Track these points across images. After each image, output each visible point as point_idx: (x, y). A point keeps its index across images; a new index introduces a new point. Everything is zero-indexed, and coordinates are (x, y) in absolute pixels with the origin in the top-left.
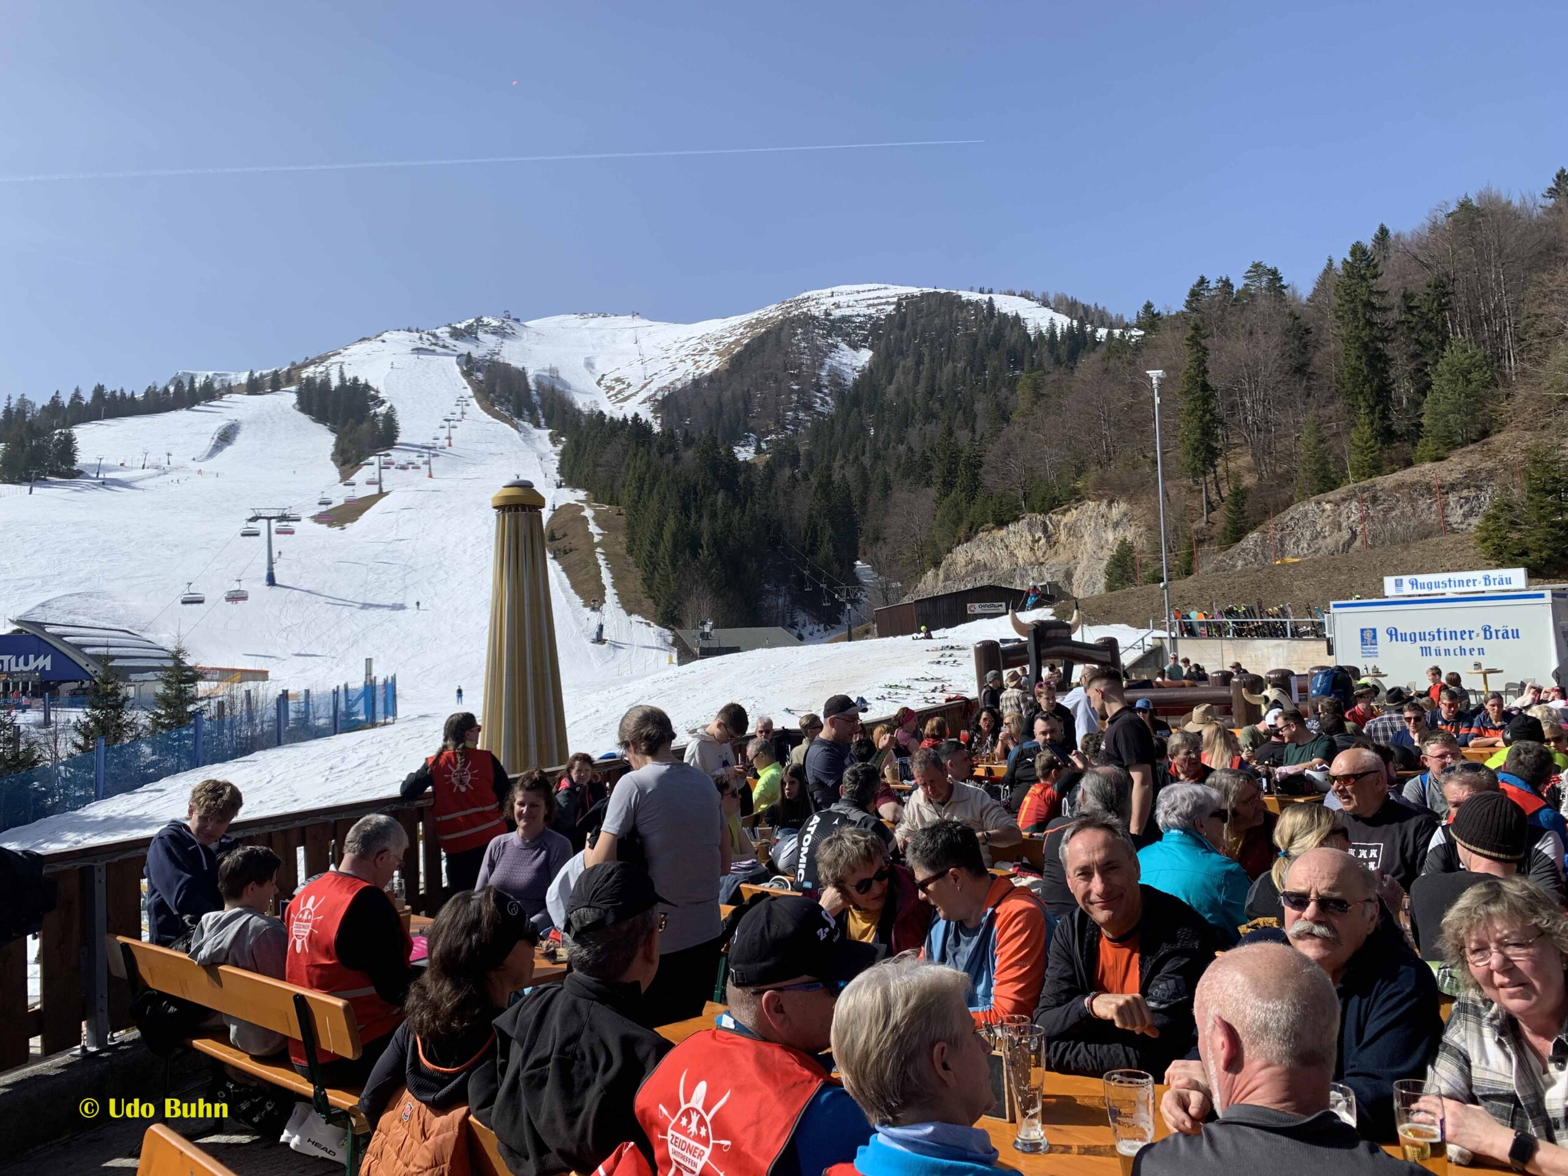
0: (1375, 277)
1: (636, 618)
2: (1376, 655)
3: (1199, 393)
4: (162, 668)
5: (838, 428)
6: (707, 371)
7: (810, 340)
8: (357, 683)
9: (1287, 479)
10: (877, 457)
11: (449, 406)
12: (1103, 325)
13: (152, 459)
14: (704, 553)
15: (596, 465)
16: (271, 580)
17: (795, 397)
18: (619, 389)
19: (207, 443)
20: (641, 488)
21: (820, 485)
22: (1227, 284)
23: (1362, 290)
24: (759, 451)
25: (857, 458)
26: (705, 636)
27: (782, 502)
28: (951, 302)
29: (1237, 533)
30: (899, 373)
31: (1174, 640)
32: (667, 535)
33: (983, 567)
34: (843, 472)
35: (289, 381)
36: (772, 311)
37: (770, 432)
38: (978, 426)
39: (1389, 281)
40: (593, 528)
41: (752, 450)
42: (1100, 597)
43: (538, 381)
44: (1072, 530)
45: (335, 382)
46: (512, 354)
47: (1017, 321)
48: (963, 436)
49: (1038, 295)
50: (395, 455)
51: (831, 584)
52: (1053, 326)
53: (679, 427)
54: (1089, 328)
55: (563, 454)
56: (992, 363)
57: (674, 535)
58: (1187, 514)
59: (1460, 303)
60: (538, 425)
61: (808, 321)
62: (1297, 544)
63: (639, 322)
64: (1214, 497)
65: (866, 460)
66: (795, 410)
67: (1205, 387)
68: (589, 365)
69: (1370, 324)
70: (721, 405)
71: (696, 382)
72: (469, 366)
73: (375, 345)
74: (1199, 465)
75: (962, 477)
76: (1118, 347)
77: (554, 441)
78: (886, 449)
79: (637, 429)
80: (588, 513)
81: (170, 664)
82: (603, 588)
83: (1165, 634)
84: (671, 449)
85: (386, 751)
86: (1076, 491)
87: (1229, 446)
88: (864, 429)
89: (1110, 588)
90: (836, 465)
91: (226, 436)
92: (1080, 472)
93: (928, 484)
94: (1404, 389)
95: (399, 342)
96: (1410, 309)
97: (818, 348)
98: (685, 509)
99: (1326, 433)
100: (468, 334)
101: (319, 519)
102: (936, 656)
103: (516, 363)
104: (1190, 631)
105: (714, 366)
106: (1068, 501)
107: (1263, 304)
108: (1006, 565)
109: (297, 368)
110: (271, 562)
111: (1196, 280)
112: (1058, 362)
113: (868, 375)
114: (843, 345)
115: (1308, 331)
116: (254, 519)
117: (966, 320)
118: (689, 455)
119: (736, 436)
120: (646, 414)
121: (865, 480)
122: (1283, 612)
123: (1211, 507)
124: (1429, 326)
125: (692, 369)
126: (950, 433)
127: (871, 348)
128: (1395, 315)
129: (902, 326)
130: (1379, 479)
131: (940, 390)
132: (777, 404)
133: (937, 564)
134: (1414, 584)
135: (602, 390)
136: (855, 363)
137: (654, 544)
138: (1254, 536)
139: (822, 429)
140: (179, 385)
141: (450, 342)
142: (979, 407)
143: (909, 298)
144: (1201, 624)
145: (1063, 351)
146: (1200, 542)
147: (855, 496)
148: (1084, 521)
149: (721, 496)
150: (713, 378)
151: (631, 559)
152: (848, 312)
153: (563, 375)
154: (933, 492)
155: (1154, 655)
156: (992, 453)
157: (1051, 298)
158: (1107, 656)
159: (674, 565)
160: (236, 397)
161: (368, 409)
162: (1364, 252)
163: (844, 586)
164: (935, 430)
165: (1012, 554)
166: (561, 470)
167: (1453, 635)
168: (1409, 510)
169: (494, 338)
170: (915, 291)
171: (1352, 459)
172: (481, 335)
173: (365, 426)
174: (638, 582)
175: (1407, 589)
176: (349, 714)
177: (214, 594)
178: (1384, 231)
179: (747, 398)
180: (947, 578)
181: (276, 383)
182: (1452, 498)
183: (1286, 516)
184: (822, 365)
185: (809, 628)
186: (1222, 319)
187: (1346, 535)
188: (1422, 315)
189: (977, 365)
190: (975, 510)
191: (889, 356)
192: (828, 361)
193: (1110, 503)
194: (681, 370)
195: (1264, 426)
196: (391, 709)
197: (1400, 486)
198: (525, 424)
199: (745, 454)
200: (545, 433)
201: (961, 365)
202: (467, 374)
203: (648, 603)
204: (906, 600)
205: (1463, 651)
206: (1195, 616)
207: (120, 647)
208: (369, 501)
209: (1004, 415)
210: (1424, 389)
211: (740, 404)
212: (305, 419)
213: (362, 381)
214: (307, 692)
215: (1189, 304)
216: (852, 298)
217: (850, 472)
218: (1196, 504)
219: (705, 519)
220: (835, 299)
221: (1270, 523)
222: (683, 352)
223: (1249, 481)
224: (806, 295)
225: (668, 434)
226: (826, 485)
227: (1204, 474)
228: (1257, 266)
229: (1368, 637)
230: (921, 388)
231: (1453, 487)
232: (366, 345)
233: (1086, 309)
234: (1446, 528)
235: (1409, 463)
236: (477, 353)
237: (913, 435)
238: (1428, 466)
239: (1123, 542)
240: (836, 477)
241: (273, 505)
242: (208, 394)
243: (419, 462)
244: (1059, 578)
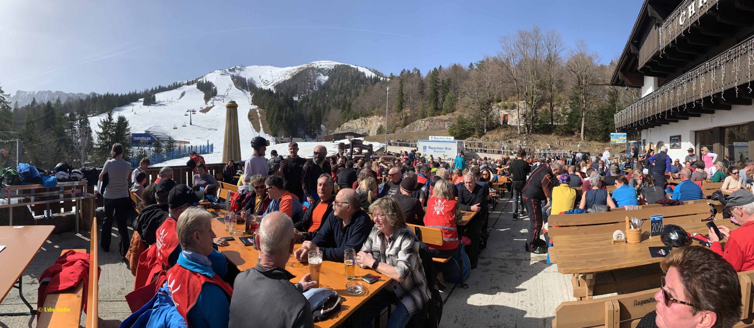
0: (438, 75)
1: (267, 134)
2: (426, 151)
3: (400, 94)
4: (167, 140)
5: (319, 94)
6: (287, 79)
7: (313, 73)
8: (206, 145)
9: (416, 115)
10: (328, 101)
11: (228, 87)
12: (382, 77)
13: (169, 100)
14: (283, 121)
15: (260, 100)
16: (191, 124)
17: (309, 86)
18: (266, 83)
19: (179, 96)
20: (270, 106)
21: (313, 107)
22: (409, 71)
23: (435, 78)
24: (299, 98)
25: (323, 101)
26: (282, 139)
27: (304, 110)
28: (348, 67)
29: (405, 125)
30: (334, 82)
31: (387, 146)
32: (275, 116)
33: (350, 128)
34: (319, 104)
35: (195, 82)
36: (305, 66)
37: (302, 94)
38: (352, 96)
39: (440, 77)
40: (259, 114)
41: (297, 98)
42: (376, 136)
43: (248, 81)
44: (371, 122)
45: (205, 82)
46: (243, 75)
47: (363, 73)
48: (348, 98)
49: (369, 68)
50: (217, 98)
51: (314, 129)
52: (371, 75)
53: (280, 92)
54: (379, 77)
55: (253, 97)
56: (357, 82)
57: (277, 116)
58: (396, 120)
59: (452, 84)
60: (248, 91)
61: (313, 68)
62: (416, 128)
63: (272, 67)
64: (401, 117)
65: (325, 102)
66: (309, 89)
67: (402, 93)
68: (260, 77)
69: (436, 85)
70: (290, 87)
71: (284, 81)
72: (233, 77)
73: (213, 73)
74: (399, 110)
75: (347, 108)
76: (384, 82)
77: (251, 94)
78: (330, 100)
79: (269, 92)
80: (258, 111)
81: (169, 139)
82: (260, 128)
83: (385, 144)
84: (277, 97)
85: (210, 159)
86: (372, 113)
87: (406, 107)
88: (325, 95)
89: (377, 134)
90: (317, 103)
91: (183, 94)
92: (374, 109)
93: (339, 108)
94: (441, 100)
95: (218, 72)
96: (443, 84)
97: (315, 75)
98: (280, 111)
99: (425, 107)
100: (233, 70)
101: (201, 111)
102: (334, 146)
103: (243, 76)
104: (390, 144)
105: (289, 78)
106: (370, 115)
107: (416, 77)
108: (355, 128)
109: (197, 79)
110: (191, 120)
111: (403, 69)
112: (372, 84)
113: (327, 82)
114: (322, 75)
115: (424, 84)
116: (188, 111)
117: (351, 72)
118: (281, 98)
119: (294, 95)
120: (272, 89)
121: (325, 107)
122: (409, 142)
123: (401, 119)
124: (446, 88)
125: (284, 78)
126: (345, 97)
127: (328, 76)
128: (440, 84)
129: (336, 72)
130: (433, 117)
131: (344, 87)
132: (305, 87)
133: (339, 127)
134: (435, 138)
135: (262, 83)
136: (324, 79)
137: (272, 118)
138: (408, 126)
139: (315, 94)
140: (174, 84)
141: (229, 72)
142: (352, 92)
143: (338, 65)
144: (393, 143)
145: (373, 82)
146: (398, 126)
147: (322, 110)
148: (374, 120)
149: (288, 108)
150: (288, 81)
151: (267, 122)
152: (323, 67)
153: (254, 79)
154: (340, 110)
155: (382, 149)
156: (354, 103)
157: (371, 69)
158: (369, 148)
159: (276, 123)
160: (185, 86)
161: (211, 87)
162: (436, 70)
163: (317, 130)
164: (342, 96)
165: (357, 126)
166: (252, 101)
167: (440, 148)
168: (438, 124)
169: (239, 71)
170: (340, 64)
171: (429, 112)
172: (236, 70)
173: (211, 91)
174: (268, 127)
175: (433, 139)
176: (204, 151)
177: (179, 126)
178: (441, 66)
179: (297, 86)
180: (342, 130)
181: (193, 83)
182: (446, 123)
183: (415, 123)
184: (316, 79)
185: (308, 139)
186: (407, 78)
187: (426, 128)
188: (445, 85)
189: (352, 82)
190: (349, 115)
191: (332, 78)
192: (317, 78)
193: (379, 116)
194: (281, 78)
195: (413, 103)
196: (212, 151)
197: (437, 119)
198: (245, 90)
199: (296, 99)
200: (249, 93)
201: (349, 82)
202: (232, 79)
203: (270, 131)
204: (332, 134)
205: (441, 152)
206: (391, 141)
207: (160, 135)
208: (211, 107)
209: (357, 94)
210: (444, 100)
211: (295, 87)
212: (198, 90)
213: (210, 82)
214: (196, 146)
215: (401, 74)
216: (325, 64)
217: (321, 105)
218: (397, 118)
219: (284, 113)
220: (320, 64)
221: (412, 124)
222: (282, 74)
223: (409, 115)
224: (313, 62)
225: (277, 93)
226: (315, 107)
227: (400, 112)
228: (415, 68)
229: (425, 148)
230: (339, 86)
231: (446, 121)
232: (211, 74)
233: (379, 73)
234: (444, 129)
235: (440, 115)
236: (235, 74)
237: (336, 97)
238: (443, 116)
239: (381, 125)
240: (317, 105)
241: (191, 108)
242: (180, 86)
243: (221, 99)
244: (367, 132)
